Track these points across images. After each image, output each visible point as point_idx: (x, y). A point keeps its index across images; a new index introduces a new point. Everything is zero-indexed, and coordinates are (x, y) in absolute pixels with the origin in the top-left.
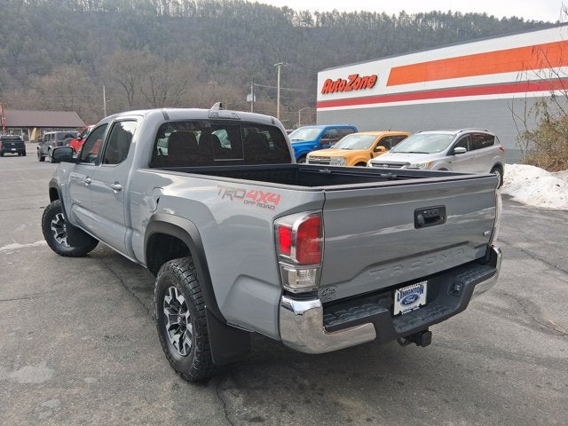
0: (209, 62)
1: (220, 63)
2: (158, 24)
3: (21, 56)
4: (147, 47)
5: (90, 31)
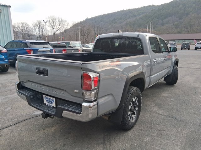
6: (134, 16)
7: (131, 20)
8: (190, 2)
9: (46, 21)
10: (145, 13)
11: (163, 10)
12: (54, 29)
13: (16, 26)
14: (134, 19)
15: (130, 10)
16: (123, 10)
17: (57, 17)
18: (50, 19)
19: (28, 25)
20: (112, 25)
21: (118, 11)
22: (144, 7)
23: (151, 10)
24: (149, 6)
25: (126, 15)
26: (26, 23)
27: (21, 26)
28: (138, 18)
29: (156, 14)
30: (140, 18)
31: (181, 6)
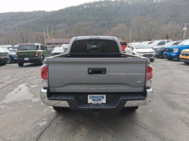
0: (171, 17)
1: (176, 16)
2: (153, 6)
3: (111, 22)
4: (148, 14)
5: (131, 12)
6: (26, 19)
7: (23, 23)
8: (74, 13)
10: (37, 17)
11: (53, 17)
14: (27, 22)
15: (20, 13)
16: (13, 12)
20: (2, 27)
21: (7, 13)
22: (35, 11)
23: (43, 15)
24: (40, 11)
25: (18, 17)
28: (31, 21)
29: (48, 20)
30: (33, 22)
31: (68, 14)
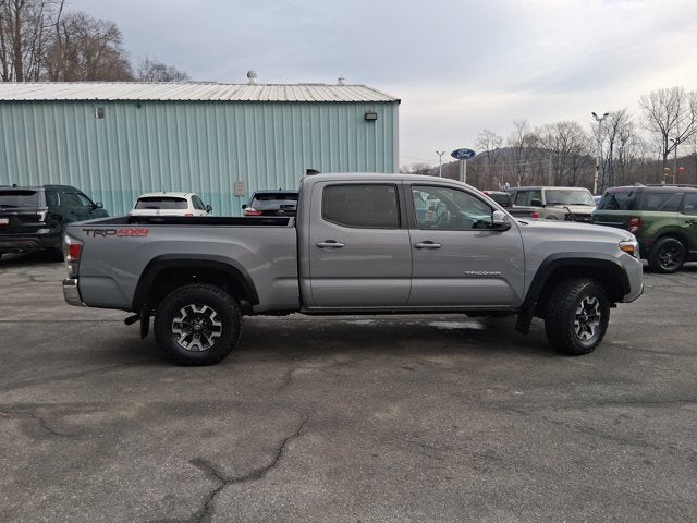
9: (600, 116)
12: (666, 136)
13: (543, 136)
17: (687, 91)
18: (659, 104)
19: (578, 129)
26: (574, 125)
27: (555, 135)
